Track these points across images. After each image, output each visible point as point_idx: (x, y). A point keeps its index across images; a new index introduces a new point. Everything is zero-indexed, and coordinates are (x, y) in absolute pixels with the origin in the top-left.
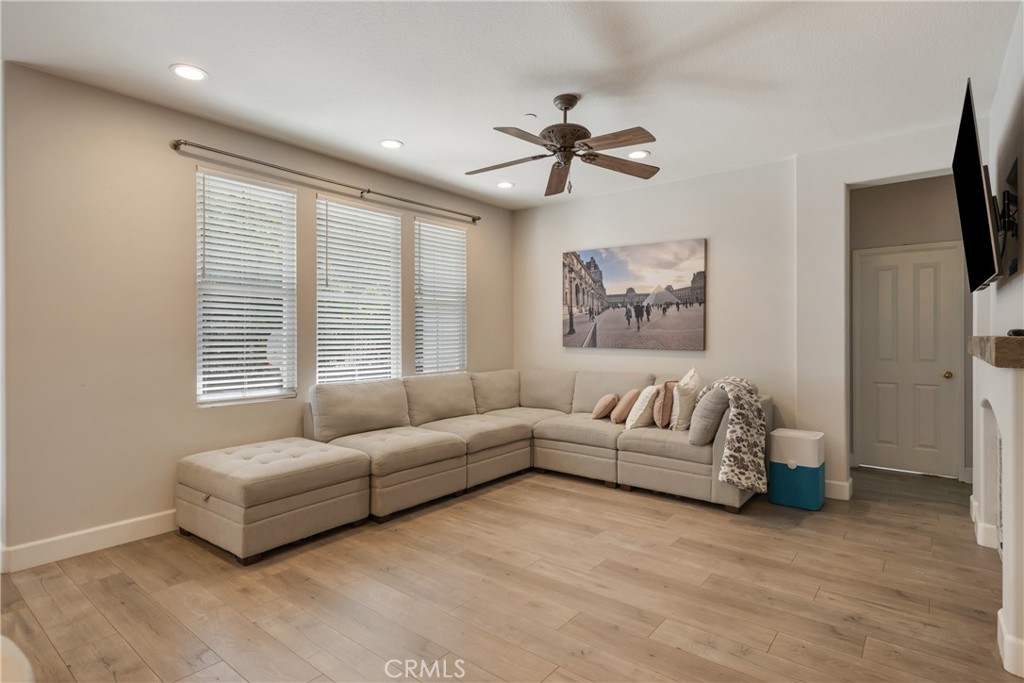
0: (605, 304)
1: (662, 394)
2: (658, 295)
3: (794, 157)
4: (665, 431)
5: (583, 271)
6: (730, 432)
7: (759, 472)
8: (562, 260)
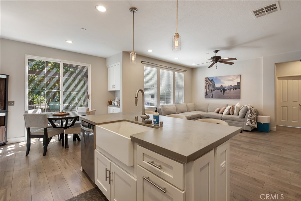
0: (215, 89)
1: (232, 108)
2: (228, 87)
3: (263, 57)
4: (232, 115)
5: (210, 82)
6: (249, 115)
7: (255, 124)
8: (204, 79)
